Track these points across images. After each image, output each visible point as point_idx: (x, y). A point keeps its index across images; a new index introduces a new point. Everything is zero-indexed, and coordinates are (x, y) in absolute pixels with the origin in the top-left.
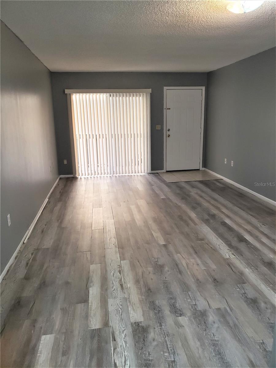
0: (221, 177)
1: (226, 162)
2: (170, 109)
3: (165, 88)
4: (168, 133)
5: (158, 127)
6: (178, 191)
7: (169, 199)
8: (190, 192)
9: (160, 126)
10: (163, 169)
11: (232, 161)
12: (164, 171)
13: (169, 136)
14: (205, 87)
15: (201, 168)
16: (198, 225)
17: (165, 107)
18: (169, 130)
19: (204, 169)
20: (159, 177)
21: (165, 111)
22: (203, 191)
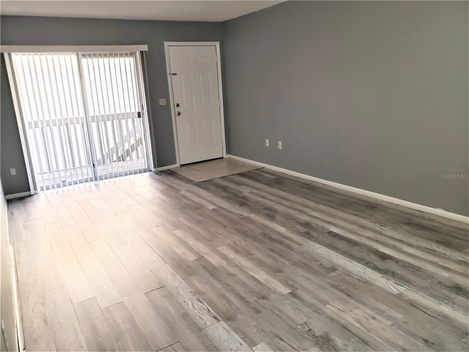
0: (260, 165)
1: (268, 145)
2: (176, 74)
3: (166, 44)
4: (178, 109)
5: (162, 102)
6: (225, 194)
7: (221, 207)
8: (242, 192)
9: (165, 100)
10: (175, 163)
11: (280, 142)
12: (178, 165)
13: (179, 114)
14: (219, 42)
15: (225, 156)
16: (304, 245)
17: (168, 72)
18: (178, 105)
19: (229, 156)
20: (177, 175)
21: (169, 77)
22: (257, 189)
